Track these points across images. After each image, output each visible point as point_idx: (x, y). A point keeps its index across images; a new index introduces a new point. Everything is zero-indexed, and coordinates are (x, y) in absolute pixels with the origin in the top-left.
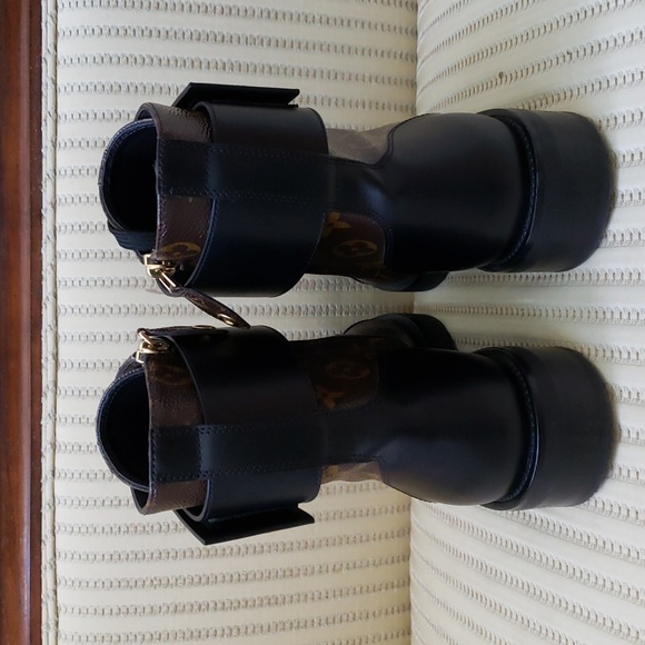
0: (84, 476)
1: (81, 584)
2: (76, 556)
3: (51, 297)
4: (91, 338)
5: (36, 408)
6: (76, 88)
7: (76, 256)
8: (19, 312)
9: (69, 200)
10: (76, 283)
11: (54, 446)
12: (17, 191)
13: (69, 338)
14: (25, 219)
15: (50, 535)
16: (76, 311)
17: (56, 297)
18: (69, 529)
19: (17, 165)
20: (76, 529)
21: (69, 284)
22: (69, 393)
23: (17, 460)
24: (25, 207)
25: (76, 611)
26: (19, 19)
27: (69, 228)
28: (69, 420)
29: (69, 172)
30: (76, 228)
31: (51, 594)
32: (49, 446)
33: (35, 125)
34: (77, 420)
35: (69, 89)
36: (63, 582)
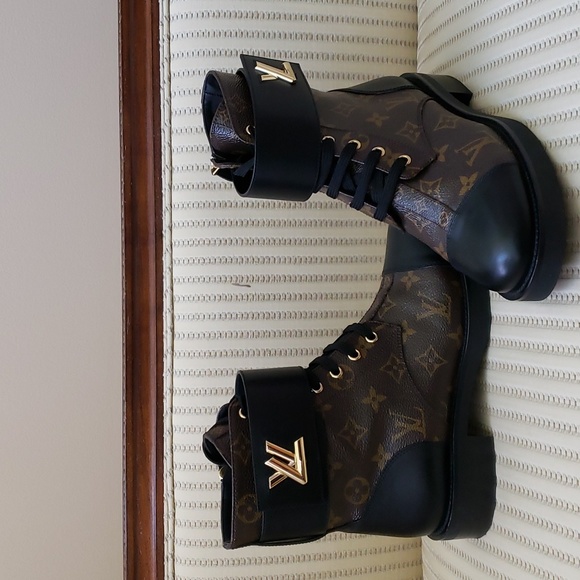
0: (192, 411)
1: (190, 486)
2: (187, 467)
3: (169, 290)
4: (196, 317)
5: (160, 365)
6: (184, 149)
7: (186, 262)
8: (148, 301)
9: (181, 224)
10: (186, 280)
11: (172, 391)
12: (146, 220)
13: (181, 317)
14: (152, 237)
15: (169, 453)
16: (186, 298)
17: (172, 290)
18: (182, 448)
19: (146, 202)
20: (187, 448)
21: (181, 280)
22: (182, 354)
23: (147, 401)
24: (152, 230)
25: (188, 505)
26: (145, 104)
27: (181, 243)
28: (182, 373)
29: (181, 206)
30: (186, 243)
31: (170, 493)
32: (168, 391)
33: (158, 175)
34: (187, 373)
35: (180, 150)
36: (178, 485)
